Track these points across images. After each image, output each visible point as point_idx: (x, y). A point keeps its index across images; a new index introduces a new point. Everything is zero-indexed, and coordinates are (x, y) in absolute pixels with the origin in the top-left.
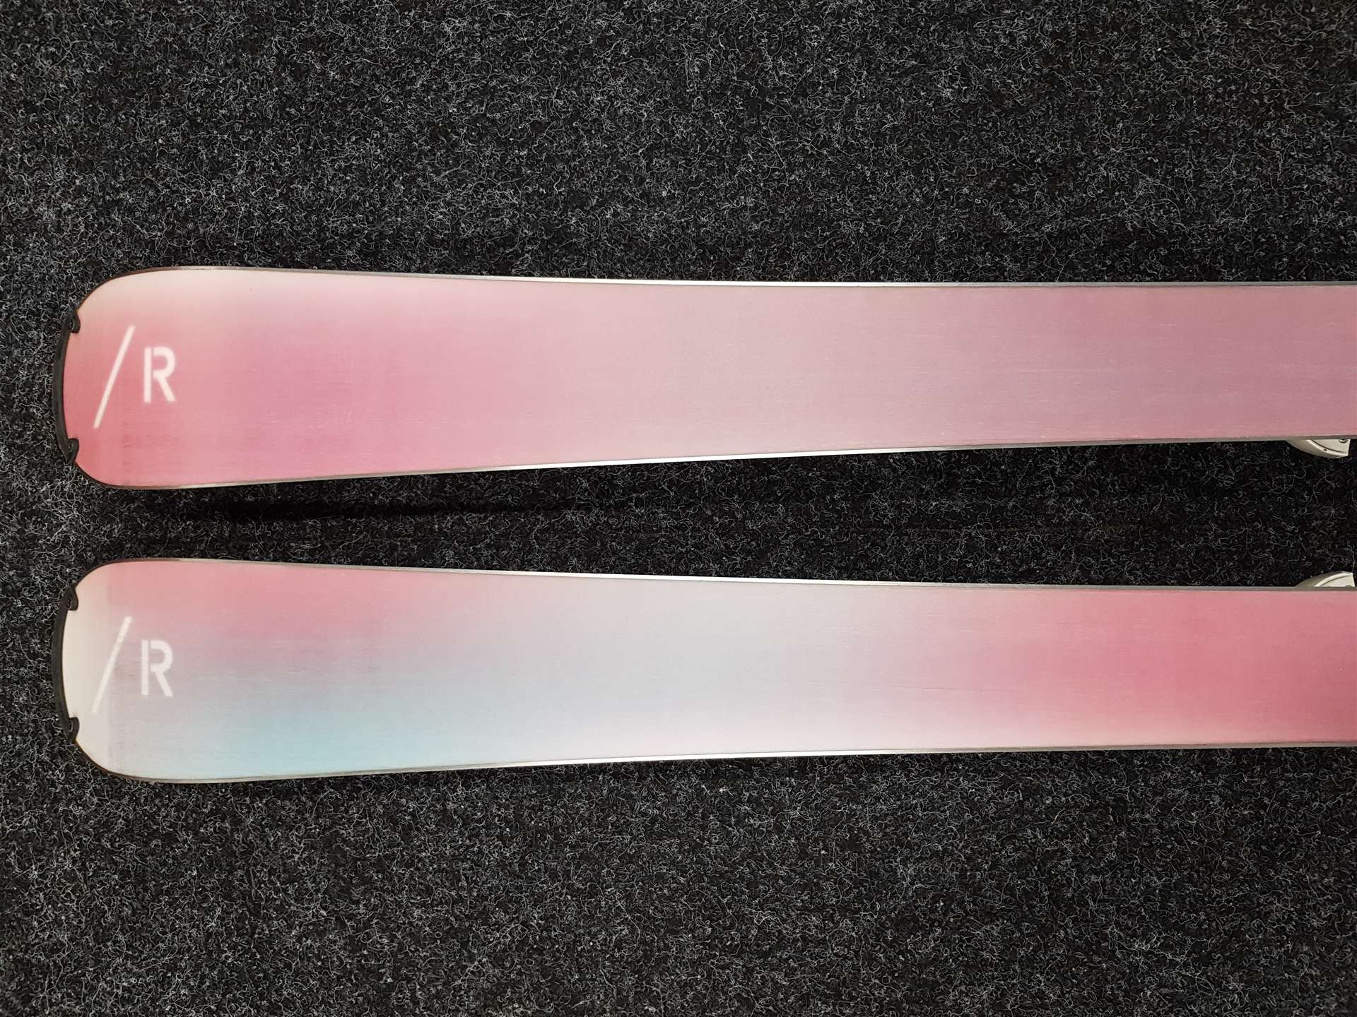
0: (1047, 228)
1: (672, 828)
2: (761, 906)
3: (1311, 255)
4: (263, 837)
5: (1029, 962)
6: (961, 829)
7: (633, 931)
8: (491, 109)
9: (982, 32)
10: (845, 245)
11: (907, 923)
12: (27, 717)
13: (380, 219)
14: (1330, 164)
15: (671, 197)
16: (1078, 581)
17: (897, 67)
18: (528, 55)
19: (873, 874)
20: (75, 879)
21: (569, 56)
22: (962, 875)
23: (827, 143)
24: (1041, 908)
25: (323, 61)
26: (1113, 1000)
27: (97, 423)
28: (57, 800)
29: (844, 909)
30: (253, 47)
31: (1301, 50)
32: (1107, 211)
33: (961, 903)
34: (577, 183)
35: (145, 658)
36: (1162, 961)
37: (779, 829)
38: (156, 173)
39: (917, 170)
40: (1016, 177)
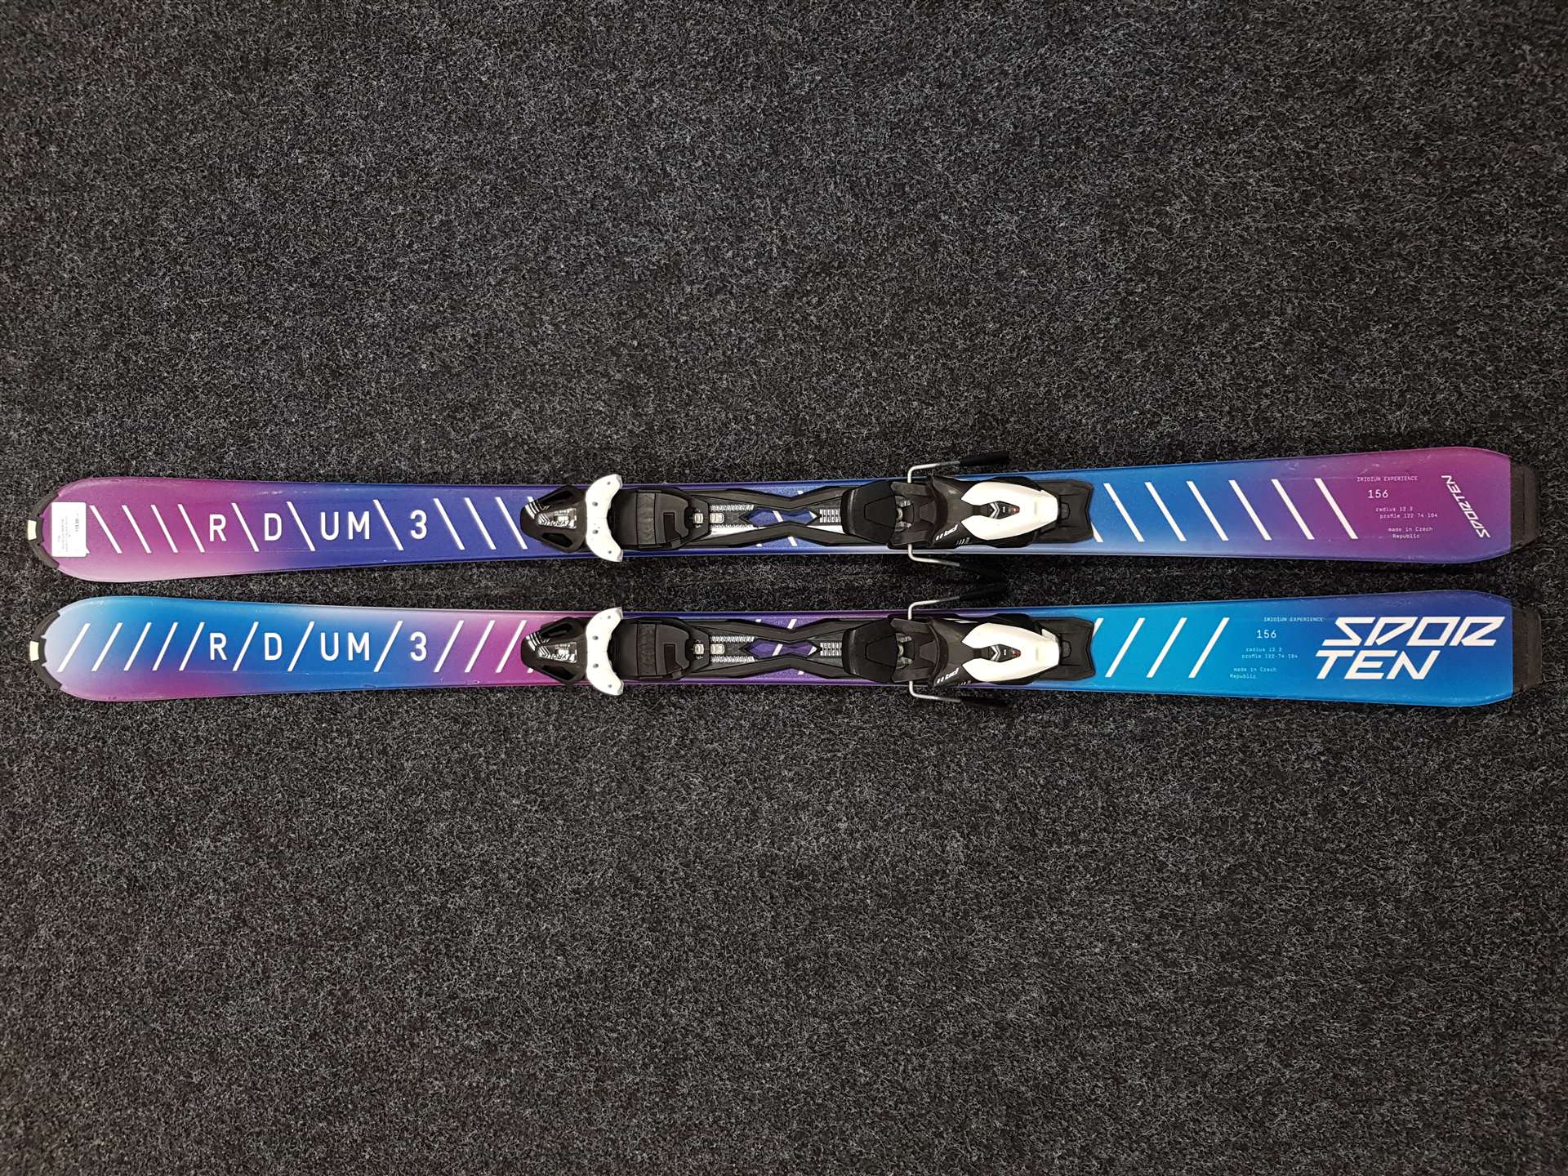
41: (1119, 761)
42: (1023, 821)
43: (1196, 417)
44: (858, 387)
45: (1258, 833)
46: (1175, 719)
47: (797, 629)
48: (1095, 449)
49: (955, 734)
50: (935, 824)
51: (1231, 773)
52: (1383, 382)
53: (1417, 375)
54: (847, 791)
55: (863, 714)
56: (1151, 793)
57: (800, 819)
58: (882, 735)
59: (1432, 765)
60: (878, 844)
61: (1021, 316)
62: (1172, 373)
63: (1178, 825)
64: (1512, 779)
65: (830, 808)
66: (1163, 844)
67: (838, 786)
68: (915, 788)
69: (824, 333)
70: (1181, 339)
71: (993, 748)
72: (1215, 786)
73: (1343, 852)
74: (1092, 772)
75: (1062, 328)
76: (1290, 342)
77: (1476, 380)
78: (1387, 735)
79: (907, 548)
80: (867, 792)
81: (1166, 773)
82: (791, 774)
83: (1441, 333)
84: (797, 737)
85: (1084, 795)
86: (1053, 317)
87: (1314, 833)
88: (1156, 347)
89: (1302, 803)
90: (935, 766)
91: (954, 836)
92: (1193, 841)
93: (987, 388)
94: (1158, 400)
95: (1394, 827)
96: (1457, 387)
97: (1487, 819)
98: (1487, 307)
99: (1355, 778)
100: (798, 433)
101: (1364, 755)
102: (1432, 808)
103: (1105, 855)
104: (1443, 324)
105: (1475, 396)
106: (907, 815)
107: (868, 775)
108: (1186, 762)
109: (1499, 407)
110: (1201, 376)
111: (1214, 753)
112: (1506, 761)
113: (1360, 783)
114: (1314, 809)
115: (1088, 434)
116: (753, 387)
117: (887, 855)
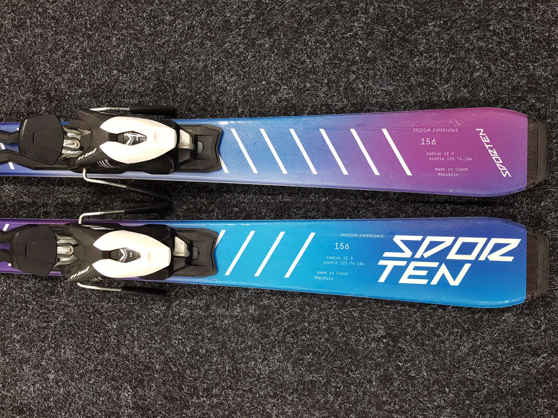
41: (242, 336)
42: (174, 379)
43: (305, 86)
44: (77, 59)
45: (337, 395)
46: (282, 307)
47: (9, 231)
48: (236, 108)
49: (131, 312)
50: (113, 379)
51: (319, 348)
52: (436, 63)
53: (460, 58)
54: (55, 351)
55: (69, 296)
56: (263, 361)
57: (23, 370)
58: (81, 311)
59: (464, 349)
60: (74, 391)
61: (188, 12)
62: (289, 54)
63: (281, 386)
64: (521, 363)
65: (44, 363)
66: (270, 400)
67: (50, 347)
68: (101, 352)
69: (57, 21)
70: (296, 31)
71: (156, 324)
72: (308, 357)
73: (397, 412)
74: (224, 344)
75: (216, 21)
76: (371, 33)
77: (502, 63)
78: (431, 325)
79: (82, 172)
80: (69, 354)
81: (274, 347)
82: (18, 338)
83: (478, 28)
84: (24, 311)
85: (217, 361)
86: (210, 13)
87: (377, 396)
88: (279, 36)
89: (369, 373)
90: (115, 335)
91: (126, 388)
92: (290, 398)
93: (164, 63)
94: (279, 74)
95: (435, 395)
96: (488, 68)
97: (502, 392)
98: (511, 9)
99: (407, 356)
100: (36, 92)
101: (414, 339)
102: (462, 382)
103: (229, 406)
104: (480, 22)
105: (501, 75)
106: (95, 370)
107: (70, 340)
108: (289, 339)
109: (519, 83)
110: (309, 57)
111: (308, 333)
112: (518, 349)
113: (412, 360)
114: (377, 378)
115: (231, 98)
116: (8, 59)
117: (80, 399)
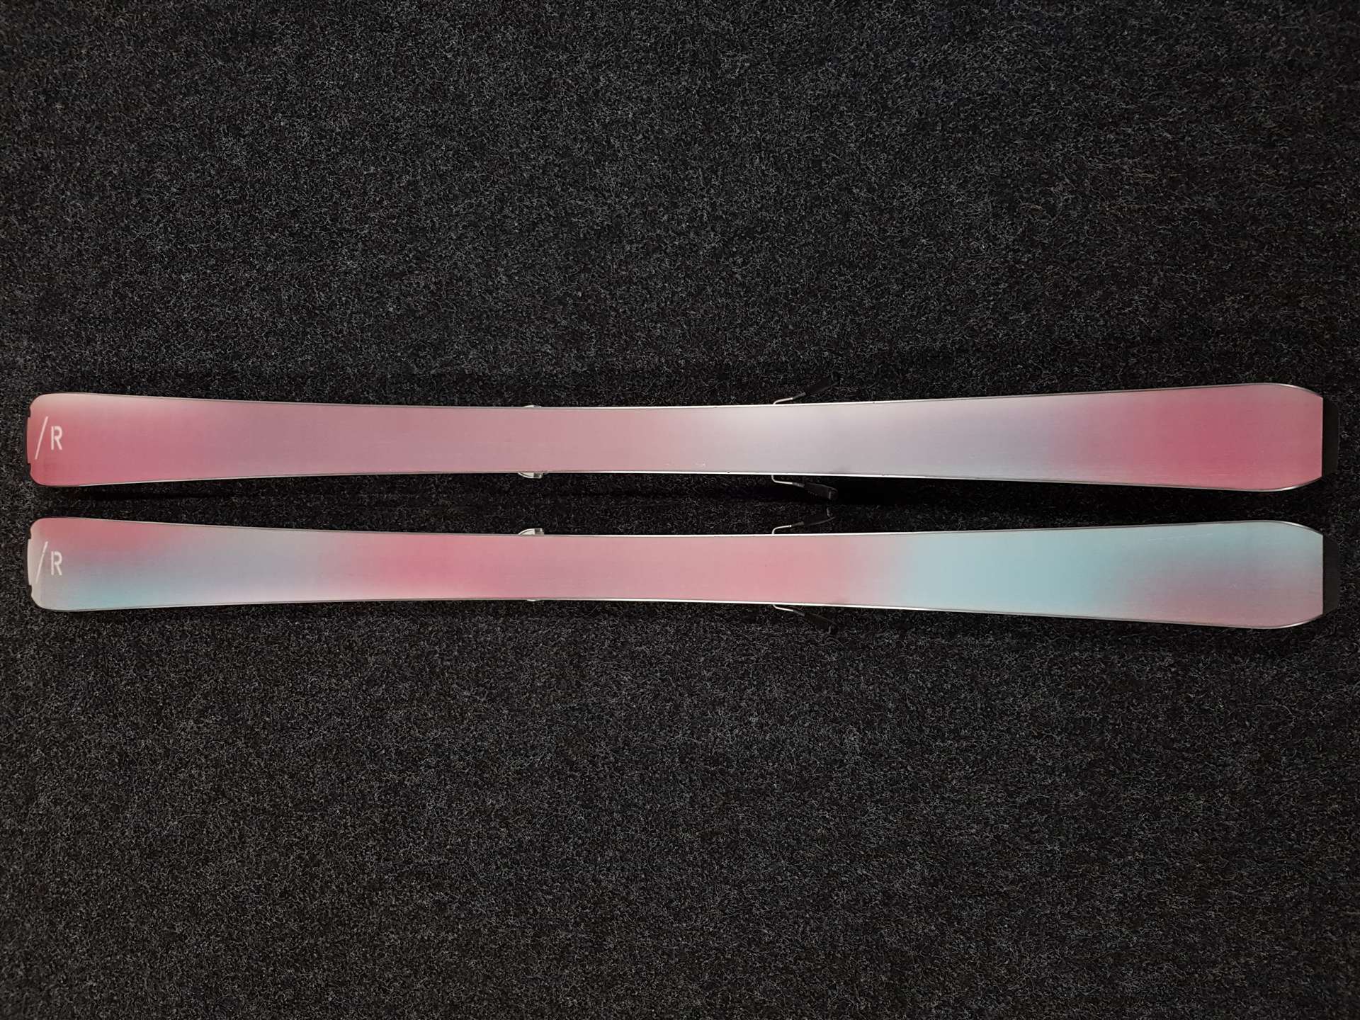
0: (433, 372)
1: (276, 640)
2: (312, 674)
3: (541, 385)
4: (110, 641)
5: (420, 700)
6: (394, 641)
7: (259, 684)
8: (202, 315)
9: (406, 282)
10: (349, 378)
11: (371, 682)
12: (15, 586)
13: (156, 364)
14: (551, 344)
15: (276, 355)
16: (444, 532)
17: (370, 297)
18: (217, 290)
19: (358, 661)
20: (35, 658)
21: (234, 290)
22: (394, 662)
23: (341, 331)
24: (425, 676)
25: (132, 292)
26: (455, 717)
27: (36, 458)
28: (27, 623)
29: (346, 676)
30: (103, 285)
31: (539, 291)
32: (458, 364)
33: (393, 674)
34: (237, 348)
35: (52, 559)
36: (475, 700)
37: (320, 640)
38: (64, 343)
39: (378, 345)
40: (420, 348)
